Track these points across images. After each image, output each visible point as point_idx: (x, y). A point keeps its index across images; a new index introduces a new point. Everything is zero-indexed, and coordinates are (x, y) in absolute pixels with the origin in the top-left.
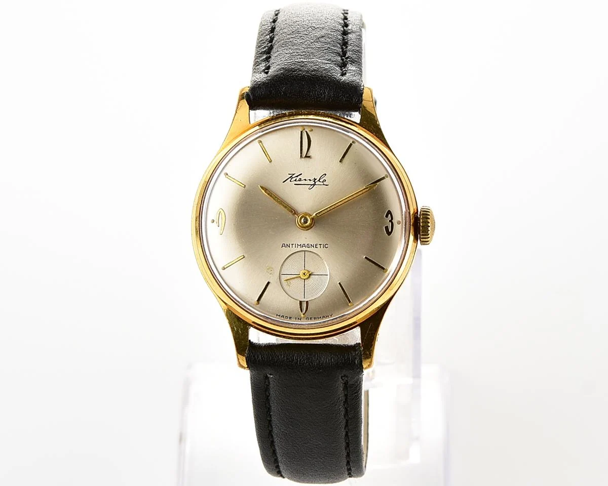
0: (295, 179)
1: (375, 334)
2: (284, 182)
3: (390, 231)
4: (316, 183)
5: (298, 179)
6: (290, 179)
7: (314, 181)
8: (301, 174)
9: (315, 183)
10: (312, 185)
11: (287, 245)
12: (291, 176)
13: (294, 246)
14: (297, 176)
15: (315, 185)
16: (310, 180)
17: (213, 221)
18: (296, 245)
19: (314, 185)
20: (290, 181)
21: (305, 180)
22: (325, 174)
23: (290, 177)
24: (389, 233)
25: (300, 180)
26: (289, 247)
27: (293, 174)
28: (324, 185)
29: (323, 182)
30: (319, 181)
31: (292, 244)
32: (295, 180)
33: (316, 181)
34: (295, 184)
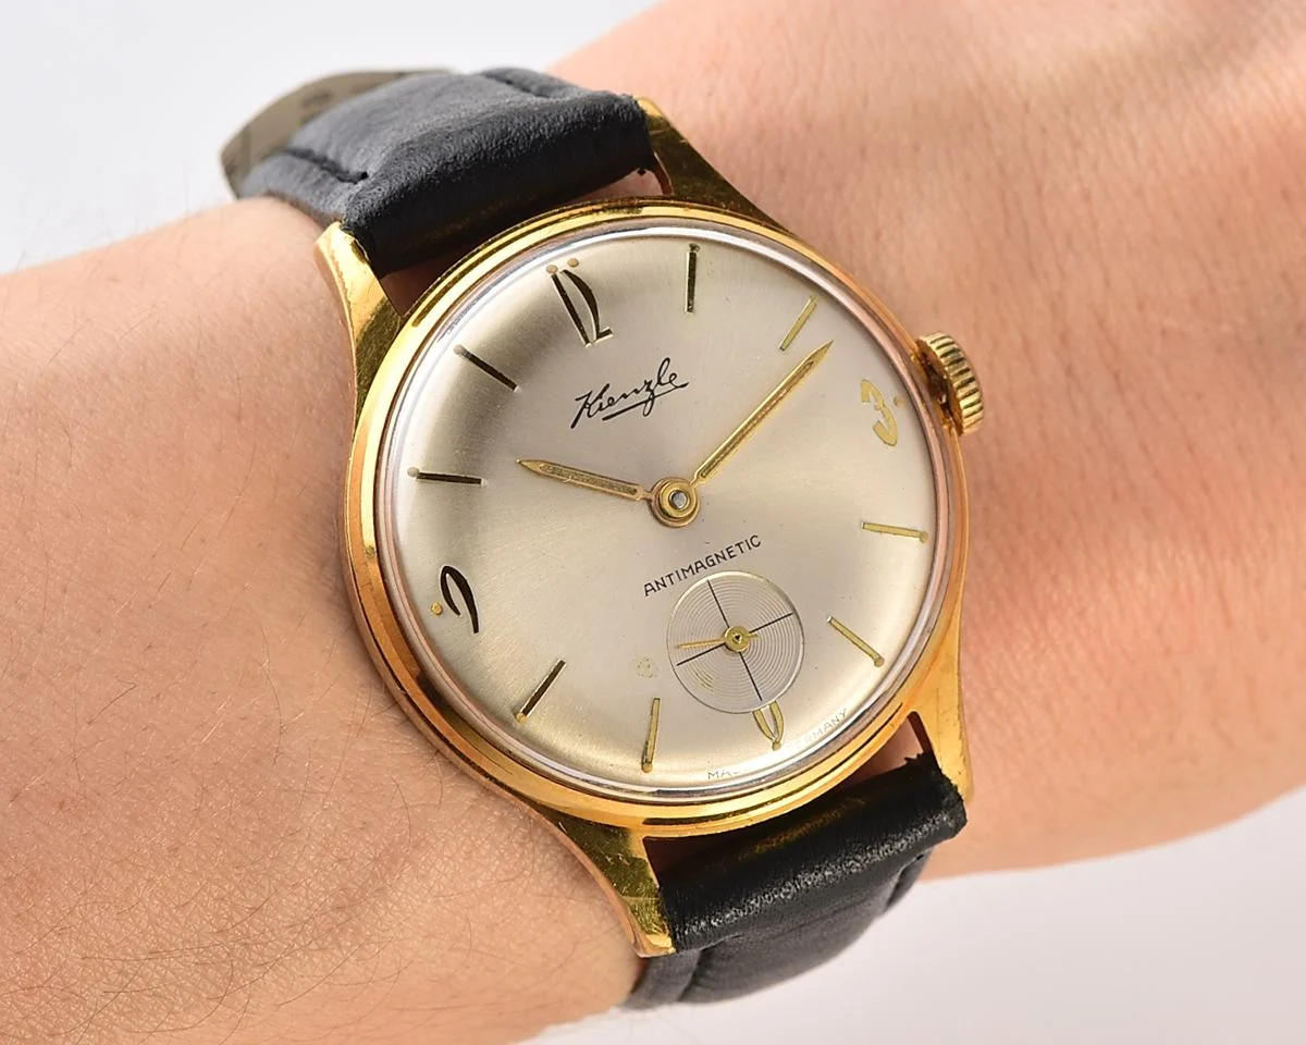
0: (597, 405)
2: (573, 427)
4: (656, 394)
5: (604, 401)
6: (586, 410)
8: (608, 386)
9: (652, 393)
10: (646, 402)
11: (657, 583)
12: (586, 403)
14: (600, 397)
15: (654, 397)
16: (636, 391)
18: (680, 573)
19: (652, 399)
20: (589, 416)
21: (625, 396)
22: (668, 360)
23: (584, 407)
25: (612, 401)
26: (664, 585)
27: (589, 395)
30: (659, 383)
31: (669, 576)
32: (601, 409)
33: (652, 388)
34: (604, 419)
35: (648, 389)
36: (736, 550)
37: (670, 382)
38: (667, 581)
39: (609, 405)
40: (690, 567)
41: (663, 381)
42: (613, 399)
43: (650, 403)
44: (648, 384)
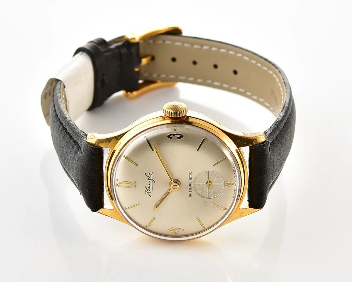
2: (151, 197)
6: (149, 193)
8: (146, 187)
9: (151, 179)
10: (152, 181)
12: (147, 192)
14: (147, 189)
16: (149, 182)
18: (190, 189)
21: (149, 185)
22: (145, 173)
23: (148, 193)
25: (149, 188)
27: (146, 191)
30: (149, 177)
32: (150, 190)
33: (150, 179)
34: (152, 190)
35: (150, 180)
36: (190, 177)
37: (150, 175)
38: (190, 192)
39: (150, 188)
41: (149, 176)
42: (149, 187)
44: (149, 179)
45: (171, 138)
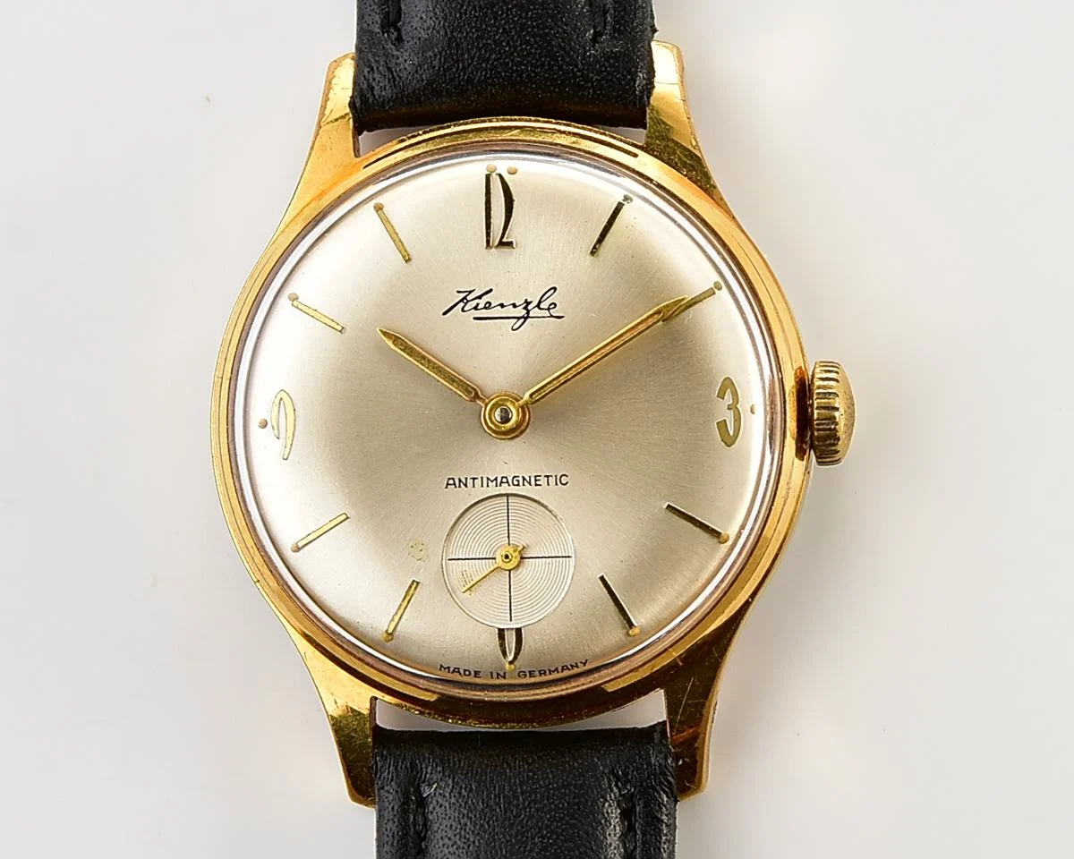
0: (474, 304)
1: (703, 705)
2: (445, 313)
3: (731, 433)
4: (530, 315)
5: (482, 303)
6: (462, 304)
7: (525, 308)
8: (491, 291)
9: (528, 312)
10: (519, 318)
11: (460, 481)
12: (465, 298)
13: (478, 482)
14: (480, 297)
15: (528, 317)
16: (514, 306)
17: (264, 425)
18: (485, 480)
19: (526, 319)
20: (463, 310)
21: (502, 306)
22: (555, 289)
23: (462, 301)
24: (729, 441)
25: (488, 306)
26: (466, 485)
27: (471, 292)
28: (551, 316)
29: (549, 309)
30: (538, 306)
31: (474, 479)
32: (476, 308)
33: (530, 307)
34: (475, 318)
36: (543, 481)
38: (470, 482)
39: (485, 308)
40: (496, 479)
41: (541, 306)
42: (490, 303)
43: (522, 320)
44: (528, 303)
45: (721, 395)
